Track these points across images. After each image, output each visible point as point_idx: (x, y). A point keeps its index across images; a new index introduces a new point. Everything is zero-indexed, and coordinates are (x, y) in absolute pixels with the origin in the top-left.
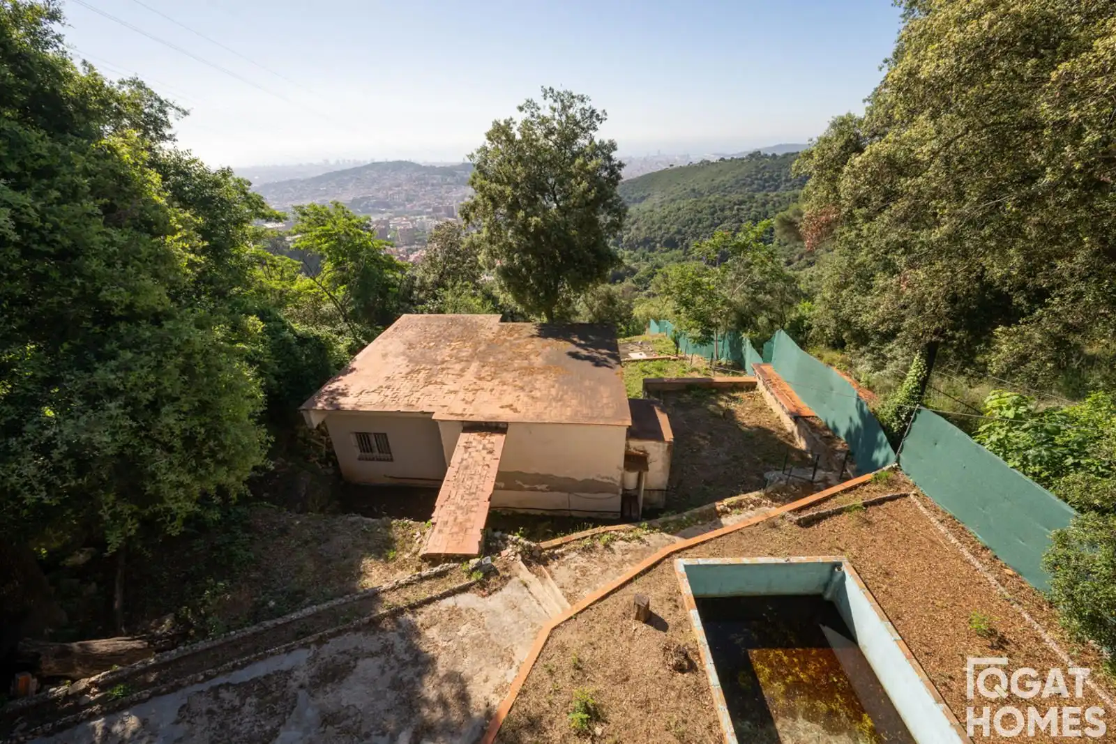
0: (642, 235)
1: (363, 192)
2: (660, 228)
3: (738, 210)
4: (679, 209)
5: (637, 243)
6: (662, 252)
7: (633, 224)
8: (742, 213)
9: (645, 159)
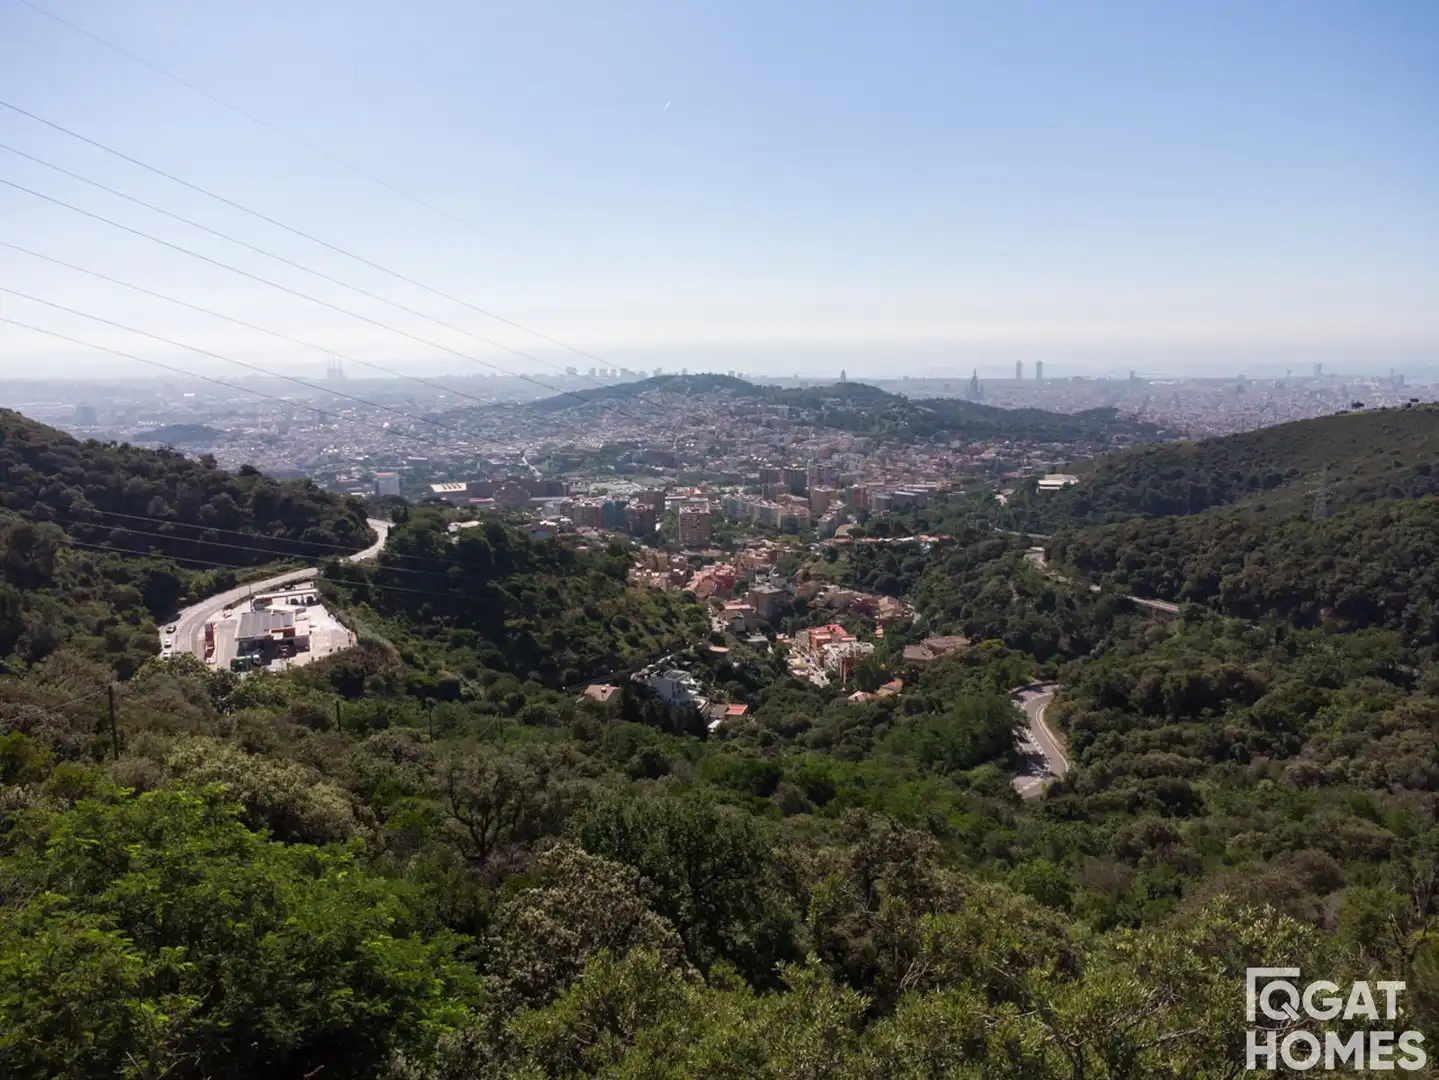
0: (1277, 580)
1: (626, 430)
2: (1329, 566)
4: (1387, 522)
5: (1260, 597)
6: (1329, 632)
7: (1251, 548)
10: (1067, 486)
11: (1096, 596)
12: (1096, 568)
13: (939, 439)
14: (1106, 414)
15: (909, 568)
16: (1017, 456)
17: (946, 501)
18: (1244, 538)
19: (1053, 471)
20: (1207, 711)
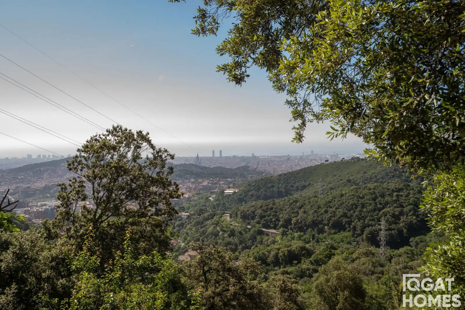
0: (310, 218)
2: (326, 212)
3: (397, 196)
4: (342, 195)
5: (305, 225)
6: (330, 234)
7: (300, 208)
8: (402, 199)
9: (301, 157)
10: (235, 192)
11: (250, 229)
12: (249, 219)
13: (186, 179)
14: (246, 168)
15: (179, 226)
16: (216, 184)
17: (190, 201)
18: (298, 204)
19: (229, 188)
20: (295, 262)
